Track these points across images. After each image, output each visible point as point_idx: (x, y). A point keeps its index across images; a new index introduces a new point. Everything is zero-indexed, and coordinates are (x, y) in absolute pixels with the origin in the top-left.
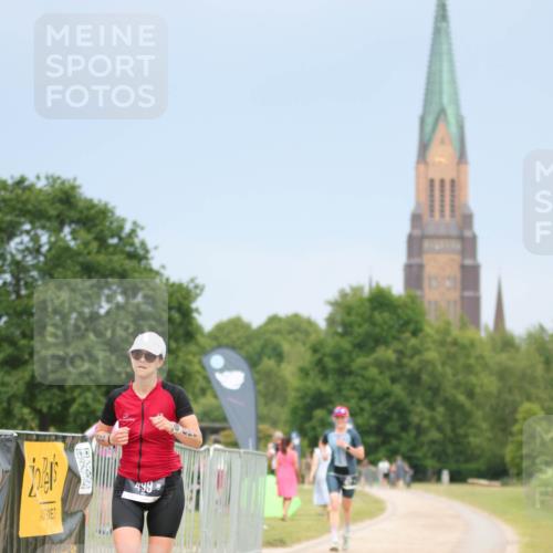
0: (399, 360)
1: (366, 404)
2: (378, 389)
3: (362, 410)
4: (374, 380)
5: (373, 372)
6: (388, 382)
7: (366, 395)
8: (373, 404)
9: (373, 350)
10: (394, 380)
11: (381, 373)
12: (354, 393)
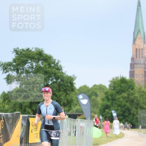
0: (128, 96)
1: (119, 108)
2: (123, 104)
3: (118, 109)
4: (121, 102)
5: (121, 99)
6: (125, 102)
7: (119, 106)
8: (121, 108)
9: (121, 94)
10: (127, 102)
11: (123, 100)
12: (116, 105)
